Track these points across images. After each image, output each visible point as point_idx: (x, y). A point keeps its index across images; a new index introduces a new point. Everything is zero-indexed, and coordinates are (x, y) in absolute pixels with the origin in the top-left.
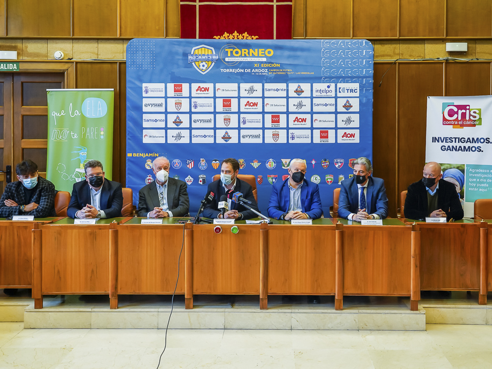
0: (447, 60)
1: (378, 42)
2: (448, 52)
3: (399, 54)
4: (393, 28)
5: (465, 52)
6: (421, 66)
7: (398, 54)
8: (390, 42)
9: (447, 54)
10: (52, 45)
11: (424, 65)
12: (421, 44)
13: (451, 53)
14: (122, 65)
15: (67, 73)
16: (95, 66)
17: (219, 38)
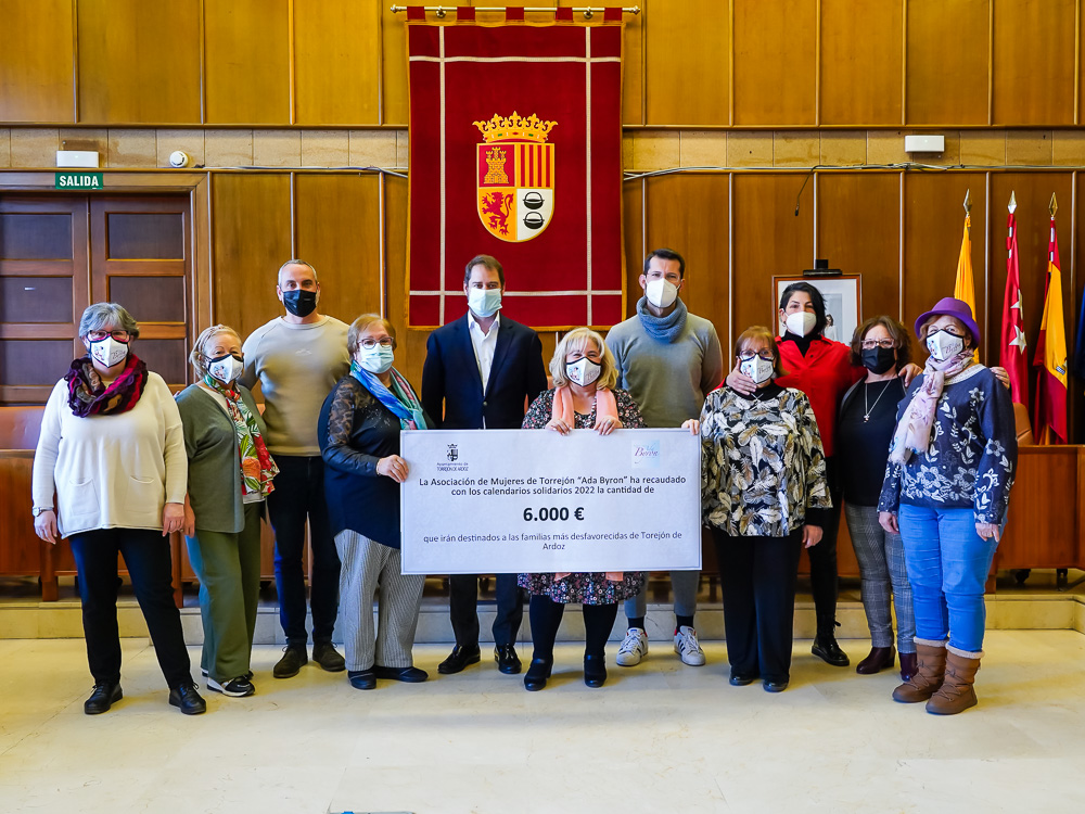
0: (907, 168)
1: (780, 134)
2: (908, 152)
3: (819, 157)
4: (807, 109)
5: (940, 153)
6: (859, 178)
7: (816, 157)
8: (801, 134)
9: (907, 158)
10: (164, 140)
11: (865, 177)
12: (859, 138)
13: (915, 155)
14: (301, 178)
15: (195, 194)
16: (247, 179)
17: (484, 126)
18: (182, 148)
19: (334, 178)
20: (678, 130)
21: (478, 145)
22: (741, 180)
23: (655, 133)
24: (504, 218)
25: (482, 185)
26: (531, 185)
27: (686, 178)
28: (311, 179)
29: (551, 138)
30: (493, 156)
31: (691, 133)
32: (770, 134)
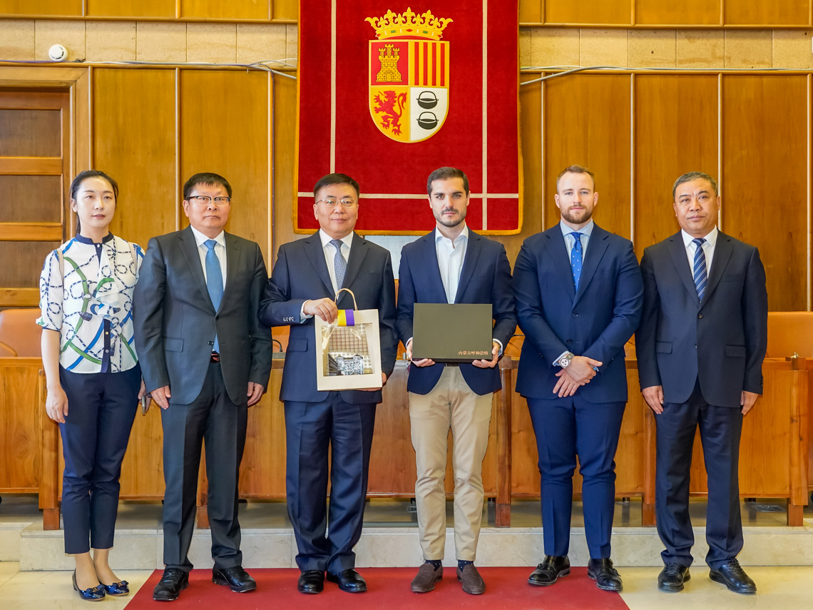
1: (683, 34)
3: (723, 58)
4: (711, 7)
6: (765, 80)
7: (720, 58)
8: (705, 34)
10: (44, 32)
11: (770, 79)
12: (765, 38)
14: (185, 73)
15: (75, 89)
16: (129, 74)
17: (376, 22)
18: (61, 42)
19: (221, 74)
20: (578, 28)
21: (371, 42)
22: (642, 80)
23: (554, 31)
24: (396, 117)
25: (374, 83)
26: (425, 83)
27: (586, 78)
28: (197, 75)
29: (445, 36)
30: (385, 53)
31: (590, 32)
32: (673, 33)
